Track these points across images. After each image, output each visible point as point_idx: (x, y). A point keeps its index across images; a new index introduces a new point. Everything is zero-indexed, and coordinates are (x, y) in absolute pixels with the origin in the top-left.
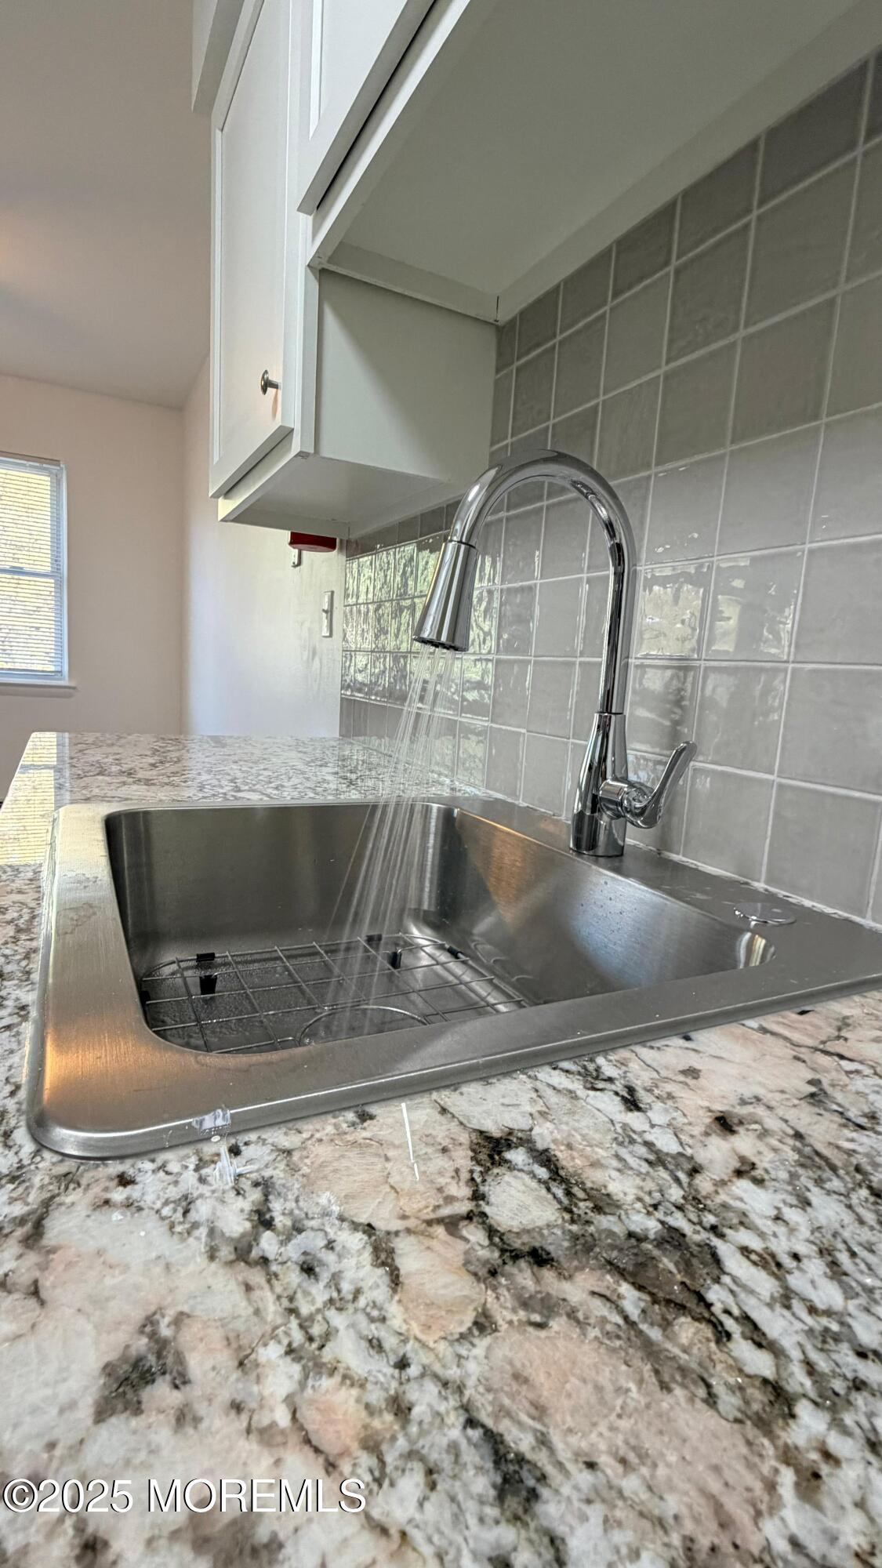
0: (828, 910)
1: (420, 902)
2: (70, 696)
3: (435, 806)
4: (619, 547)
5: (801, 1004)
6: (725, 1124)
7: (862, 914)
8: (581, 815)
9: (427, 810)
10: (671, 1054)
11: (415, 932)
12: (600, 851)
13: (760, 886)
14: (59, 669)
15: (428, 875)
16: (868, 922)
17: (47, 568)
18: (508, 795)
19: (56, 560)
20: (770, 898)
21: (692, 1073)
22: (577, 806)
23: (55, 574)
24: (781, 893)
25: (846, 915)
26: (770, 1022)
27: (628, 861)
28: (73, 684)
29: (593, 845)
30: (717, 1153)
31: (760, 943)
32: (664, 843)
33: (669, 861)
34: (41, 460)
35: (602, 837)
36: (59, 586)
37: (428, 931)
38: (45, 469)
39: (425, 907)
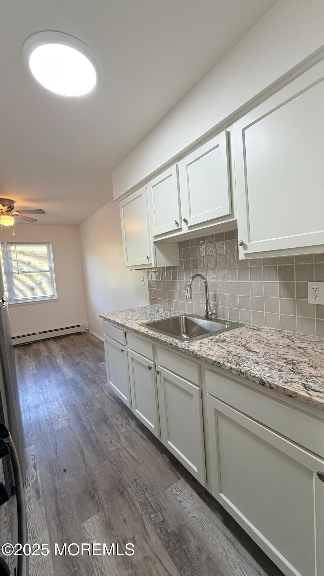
0: (236, 322)
1: (183, 331)
2: (58, 301)
3: (184, 317)
4: (206, 284)
5: (231, 330)
6: (226, 336)
7: (239, 321)
8: (206, 315)
9: (182, 317)
10: (222, 334)
11: (183, 335)
12: (209, 319)
13: (229, 320)
14: (53, 295)
15: (184, 327)
16: (240, 322)
17: (48, 269)
18: (191, 313)
19: (50, 267)
20: (230, 321)
21: (223, 335)
22: (205, 313)
23: (50, 271)
24: (231, 321)
25: (237, 322)
26: (229, 331)
27: (213, 320)
28: (58, 298)
29: (208, 319)
30: (225, 337)
31: (228, 326)
32: (216, 317)
33: (217, 319)
34: (44, 243)
35: (209, 317)
36: (52, 273)
37: (185, 335)
38: (46, 245)
39: (184, 332)
